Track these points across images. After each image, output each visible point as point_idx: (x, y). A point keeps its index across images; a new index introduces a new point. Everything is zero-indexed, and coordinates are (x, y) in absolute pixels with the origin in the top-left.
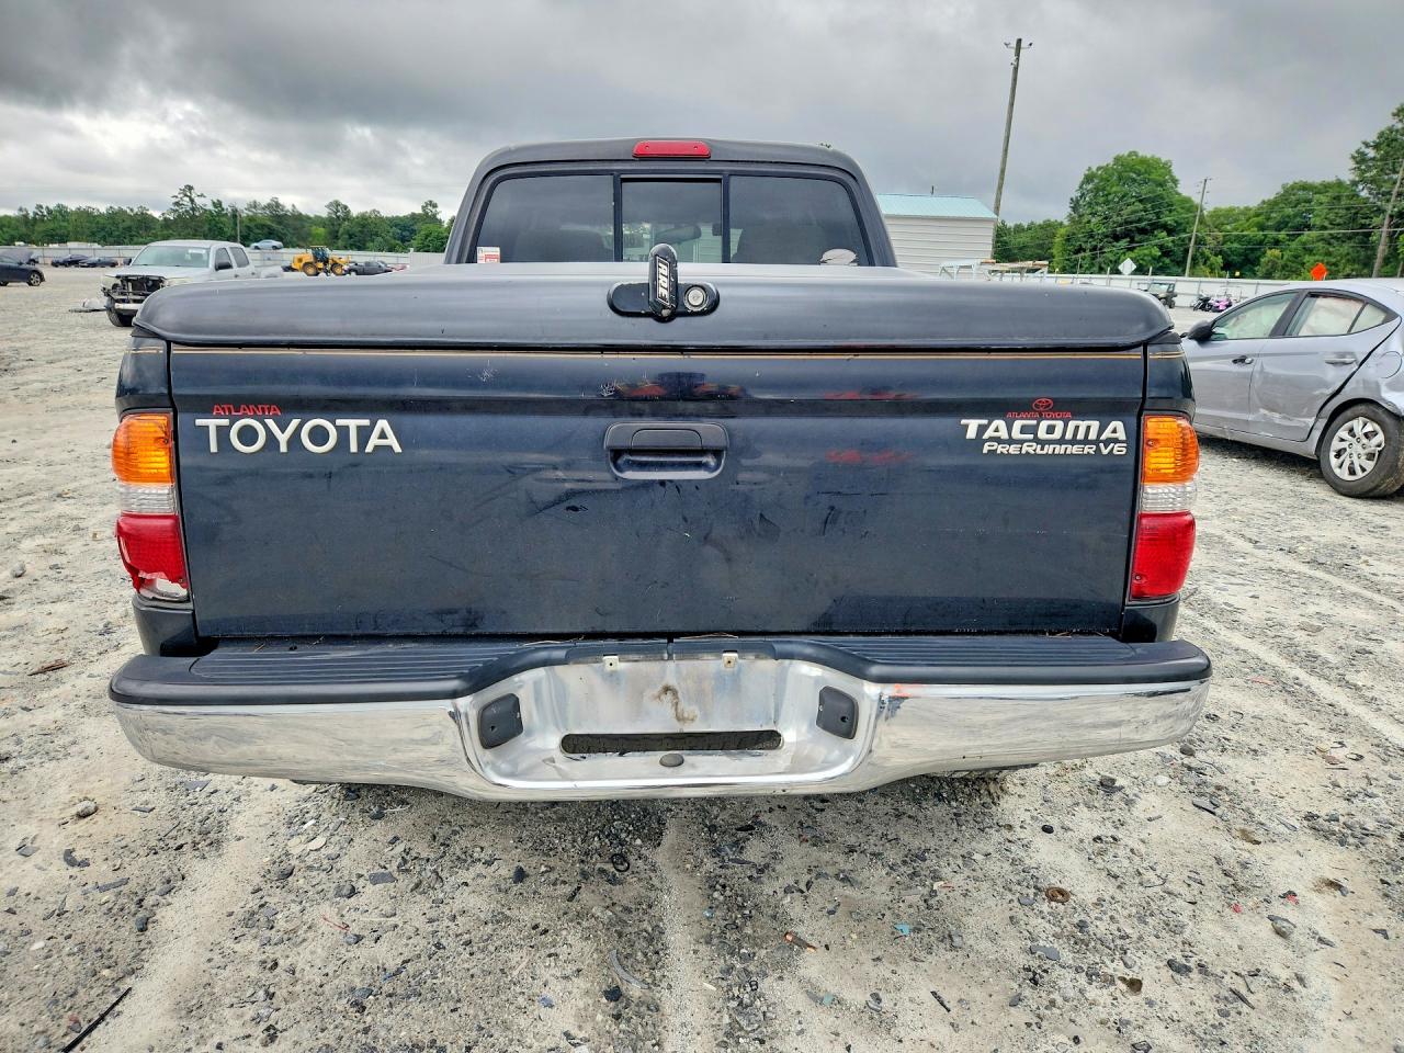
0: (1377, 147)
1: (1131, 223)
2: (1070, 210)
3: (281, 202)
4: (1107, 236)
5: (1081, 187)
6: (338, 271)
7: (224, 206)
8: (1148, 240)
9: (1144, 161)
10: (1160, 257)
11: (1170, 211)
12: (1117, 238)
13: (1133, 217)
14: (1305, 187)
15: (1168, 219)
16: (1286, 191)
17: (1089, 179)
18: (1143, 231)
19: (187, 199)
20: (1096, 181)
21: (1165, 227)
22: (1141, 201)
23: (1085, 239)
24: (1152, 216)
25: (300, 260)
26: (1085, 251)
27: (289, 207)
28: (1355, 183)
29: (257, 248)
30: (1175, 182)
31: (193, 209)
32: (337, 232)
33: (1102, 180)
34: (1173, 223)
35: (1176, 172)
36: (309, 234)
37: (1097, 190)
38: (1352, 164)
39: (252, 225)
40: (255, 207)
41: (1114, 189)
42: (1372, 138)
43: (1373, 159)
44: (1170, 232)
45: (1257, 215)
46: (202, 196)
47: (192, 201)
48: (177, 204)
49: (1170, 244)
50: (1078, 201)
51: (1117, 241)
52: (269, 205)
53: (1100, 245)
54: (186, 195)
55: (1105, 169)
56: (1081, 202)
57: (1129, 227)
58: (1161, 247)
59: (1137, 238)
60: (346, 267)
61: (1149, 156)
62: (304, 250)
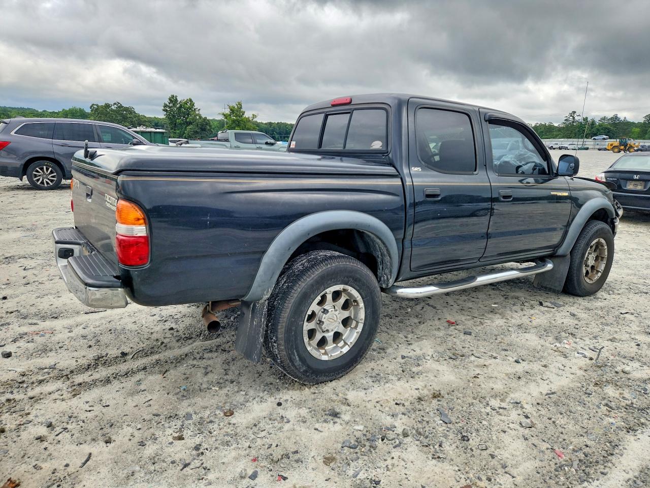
3: (618, 116)
6: (632, 150)
7: (589, 120)
19: (571, 118)
25: (612, 145)
27: (622, 119)
29: (594, 139)
31: (573, 122)
32: (647, 130)
36: (630, 132)
39: (600, 128)
40: (604, 119)
46: (579, 115)
47: (574, 118)
48: (566, 120)
52: (611, 118)
54: (571, 116)
60: (636, 148)
62: (615, 140)
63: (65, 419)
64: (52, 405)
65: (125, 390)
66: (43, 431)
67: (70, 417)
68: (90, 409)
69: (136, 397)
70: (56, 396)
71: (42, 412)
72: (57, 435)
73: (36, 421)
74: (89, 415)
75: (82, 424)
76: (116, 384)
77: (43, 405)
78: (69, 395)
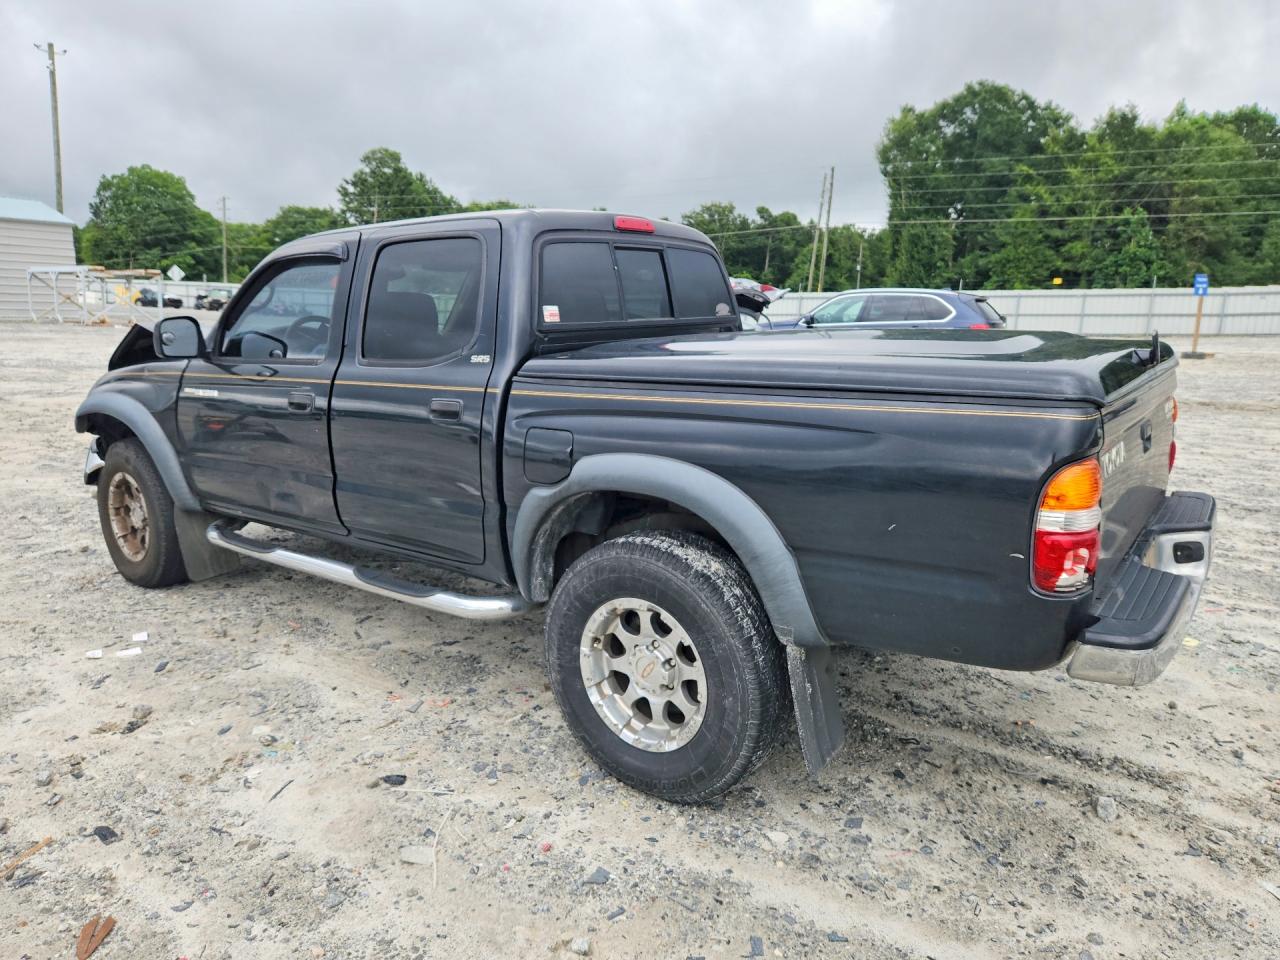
0: (354, 184)
1: (160, 232)
2: (91, 215)
4: (137, 244)
5: (98, 194)
8: (180, 250)
9: (158, 175)
10: (194, 265)
11: (195, 224)
12: (148, 246)
13: (160, 227)
14: (299, 211)
15: (195, 231)
16: (284, 213)
17: (105, 185)
18: (172, 241)
20: (114, 189)
21: (193, 238)
22: (165, 213)
23: (115, 245)
24: (177, 227)
26: (117, 257)
28: (344, 212)
30: (192, 197)
33: (119, 188)
34: (199, 235)
35: (191, 188)
37: (115, 197)
38: (340, 197)
41: (135, 199)
42: (350, 177)
43: (354, 194)
44: (200, 243)
45: (265, 232)
49: (201, 255)
50: (97, 207)
51: (150, 249)
53: (132, 252)
55: (121, 178)
56: (102, 208)
57: (159, 236)
58: (194, 256)
59: (169, 247)
61: (162, 171)
63: (1210, 754)
64: (1223, 782)
65: (1103, 739)
66: (1249, 757)
67: (1204, 752)
68: (1169, 745)
69: (1097, 723)
70: (1211, 791)
71: (1242, 780)
72: (1232, 742)
73: (1255, 774)
74: (1176, 740)
75: (1193, 737)
76: (1108, 752)
77: (1237, 787)
78: (1190, 779)
